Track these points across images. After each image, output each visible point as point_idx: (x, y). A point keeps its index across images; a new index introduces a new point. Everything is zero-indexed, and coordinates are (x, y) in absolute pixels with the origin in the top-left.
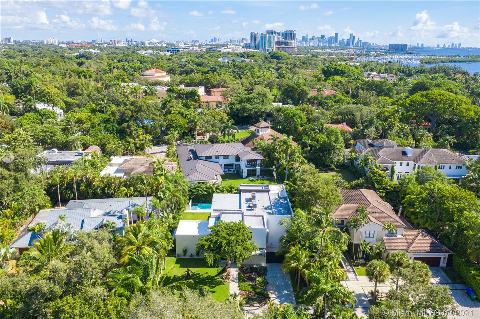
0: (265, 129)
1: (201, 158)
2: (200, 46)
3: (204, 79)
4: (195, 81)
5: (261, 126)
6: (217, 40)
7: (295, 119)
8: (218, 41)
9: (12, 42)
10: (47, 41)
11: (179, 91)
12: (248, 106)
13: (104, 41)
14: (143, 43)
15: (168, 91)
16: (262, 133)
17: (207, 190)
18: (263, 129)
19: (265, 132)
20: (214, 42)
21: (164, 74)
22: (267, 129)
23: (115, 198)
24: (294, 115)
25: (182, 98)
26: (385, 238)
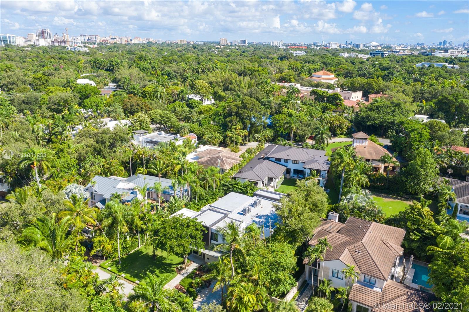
0: (361, 140)
1: (271, 159)
2: (412, 49)
3: (366, 84)
4: (356, 85)
5: (356, 137)
6: (448, 43)
7: (412, 134)
8: (448, 45)
9: (246, 44)
10: (273, 43)
11: (322, 93)
12: (374, 114)
13: (324, 43)
14: (358, 46)
15: (313, 93)
16: (358, 144)
17: (242, 188)
18: (358, 140)
19: (361, 144)
20: (444, 45)
21: (332, 76)
22: (364, 140)
23: (168, 178)
24: (413, 131)
25: (323, 101)
26: (356, 285)
